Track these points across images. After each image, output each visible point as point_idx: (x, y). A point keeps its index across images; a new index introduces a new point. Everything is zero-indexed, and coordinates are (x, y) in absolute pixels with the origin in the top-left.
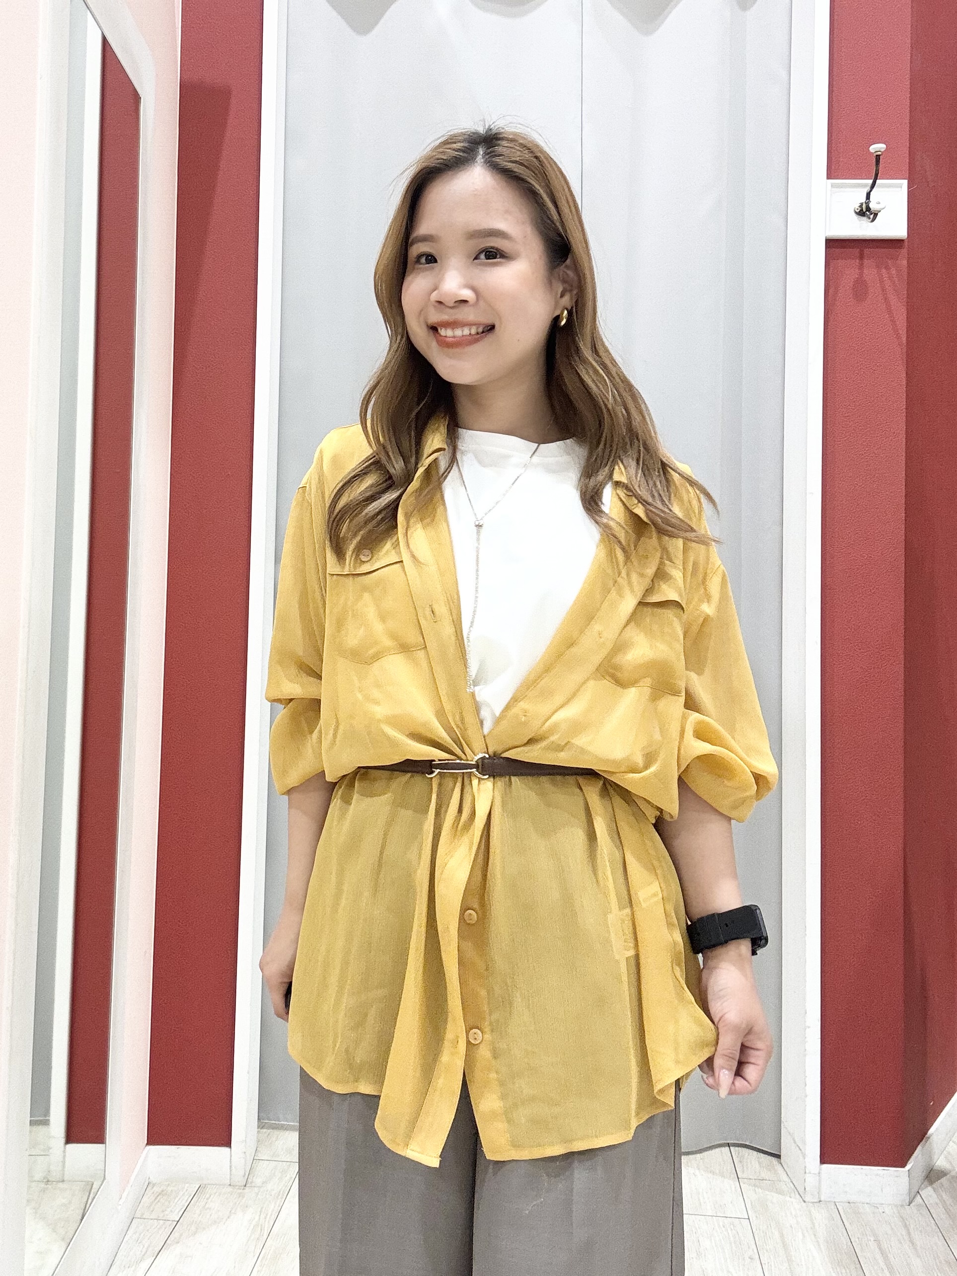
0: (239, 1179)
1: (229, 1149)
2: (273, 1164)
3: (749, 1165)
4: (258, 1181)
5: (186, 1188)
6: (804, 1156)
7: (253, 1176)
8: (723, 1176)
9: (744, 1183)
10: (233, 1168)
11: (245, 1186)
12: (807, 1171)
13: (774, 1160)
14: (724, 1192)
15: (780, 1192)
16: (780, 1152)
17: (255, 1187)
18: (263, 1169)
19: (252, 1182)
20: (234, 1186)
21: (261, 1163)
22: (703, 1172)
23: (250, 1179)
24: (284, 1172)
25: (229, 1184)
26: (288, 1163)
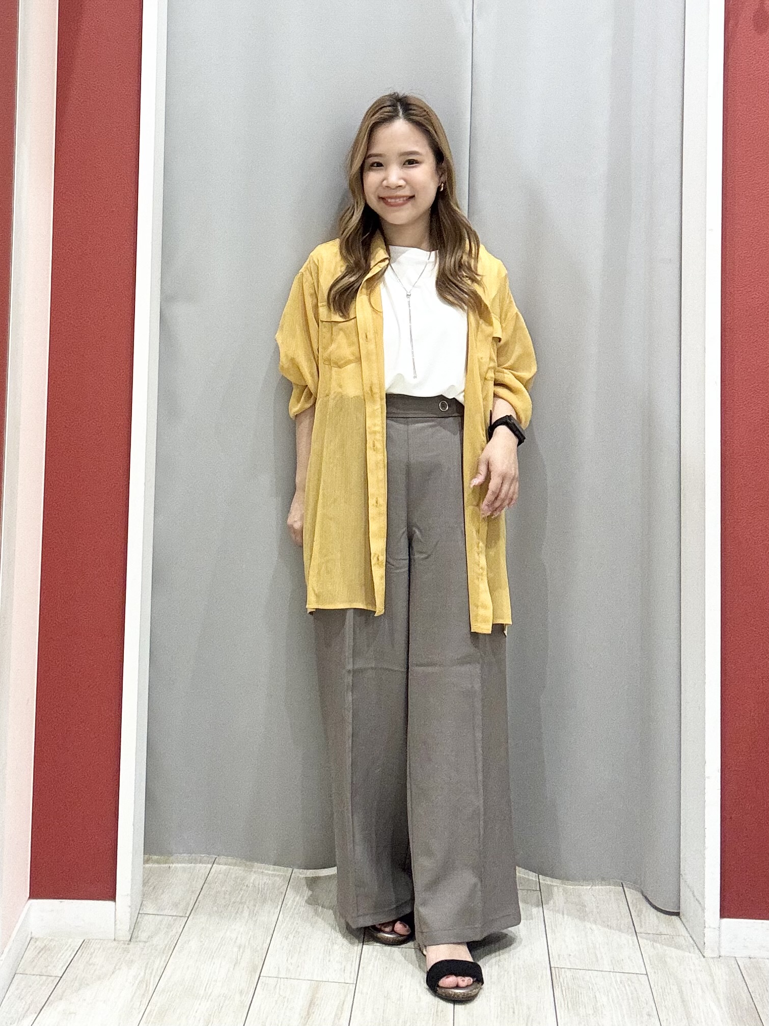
0: (125, 935)
1: (114, 903)
2: (159, 918)
3: (647, 919)
4: (143, 936)
5: (70, 943)
6: (704, 909)
7: (139, 931)
8: (620, 930)
9: (642, 938)
10: (118, 922)
11: (130, 940)
12: (707, 926)
13: (674, 917)
14: (622, 947)
15: (678, 947)
16: (680, 910)
17: (140, 941)
18: (149, 923)
19: (137, 937)
20: (119, 941)
21: (146, 917)
22: (600, 927)
23: (135, 935)
24: (169, 926)
25: (114, 939)
26: (174, 917)
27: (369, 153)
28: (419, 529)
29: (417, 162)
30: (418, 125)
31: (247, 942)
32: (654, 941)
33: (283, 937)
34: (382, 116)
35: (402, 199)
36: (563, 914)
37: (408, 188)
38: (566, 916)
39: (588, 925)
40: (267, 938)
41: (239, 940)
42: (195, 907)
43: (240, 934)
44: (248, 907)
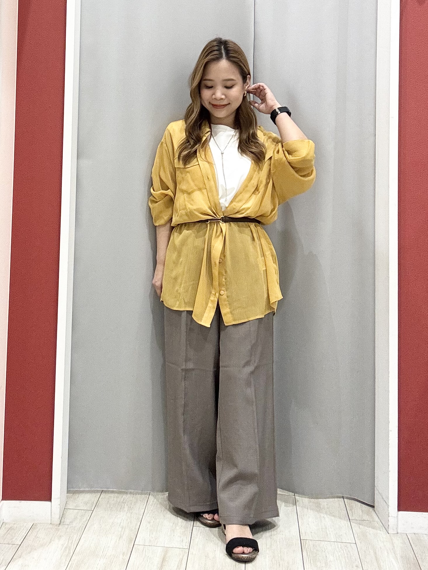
0: (56, 521)
1: (51, 503)
2: (76, 511)
3: (356, 512)
4: (67, 521)
5: (25, 525)
6: (388, 506)
7: (64, 519)
8: (340, 518)
9: (353, 523)
10: (53, 513)
11: (60, 524)
12: (390, 515)
13: (371, 509)
14: (341, 528)
15: (374, 528)
16: (374, 504)
17: (65, 524)
18: (70, 515)
19: (64, 522)
20: (53, 524)
21: (69, 511)
22: (328, 516)
23: (62, 521)
24: (82, 516)
25: (50, 523)
26: (85, 511)
31: (127, 525)
32: (359, 524)
33: (147, 522)
36: (307, 509)
37: (226, 100)
38: (309, 510)
39: (322, 515)
40: (138, 523)
41: (122, 524)
42: (97, 505)
43: (123, 521)
44: (127, 505)
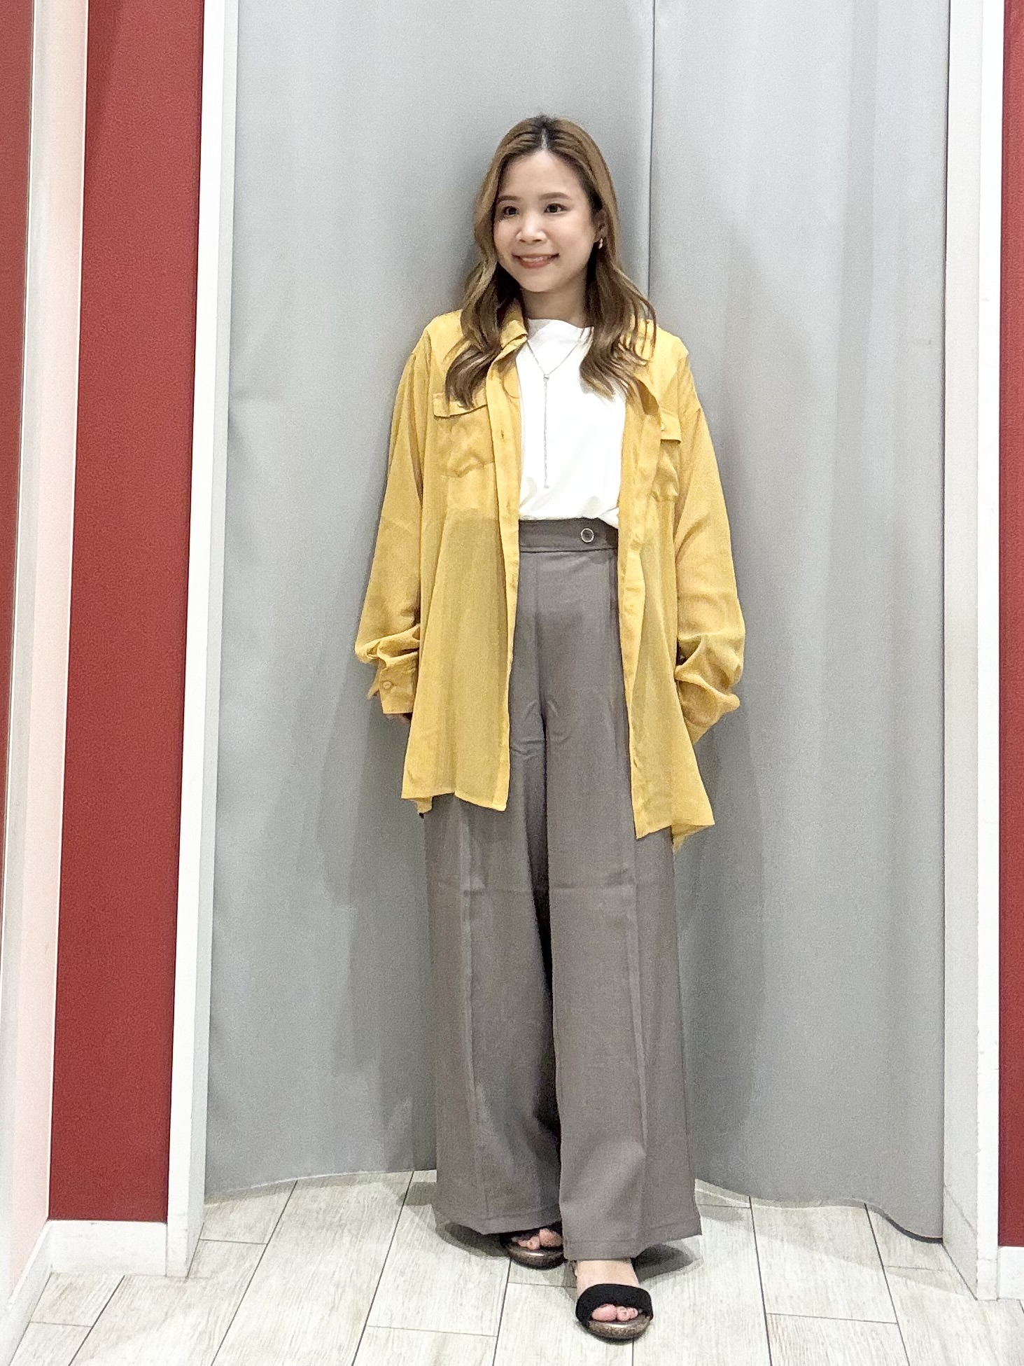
0: (179, 1269)
1: (165, 1225)
2: (227, 1246)
3: (898, 1248)
4: (205, 1271)
5: (104, 1279)
6: (976, 1234)
7: (198, 1264)
8: (861, 1263)
9: (891, 1273)
10: (170, 1252)
11: (187, 1277)
12: (980, 1256)
13: (935, 1246)
14: (863, 1286)
15: (941, 1286)
16: (943, 1237)
17: (201, 1278)
18: (213, 1254)
19: (197, 1272)
20: (172, 1278)
21: (210, 1244)
22: (833, 1259)
23: (194, 1268)
24: (242, 1258)
25: (164, 1274)
26: (248, 1245)
27: (500, 196)
28: (554, 701)
29: (563, 208)
30: (567, 158)
31: (349, 1279)
32: (907, 1277)
33: (397, 1272)
34: (519, 146)
35: (541, 259)
36: (782, 1240)
37: (549, 243)
38: (786, 1244)
39: (817, 1256)
40: (375, 1274)
41: (336, 1276)
42: (277, 1230)
43: (338, 1268)
44: (349, 1231)
